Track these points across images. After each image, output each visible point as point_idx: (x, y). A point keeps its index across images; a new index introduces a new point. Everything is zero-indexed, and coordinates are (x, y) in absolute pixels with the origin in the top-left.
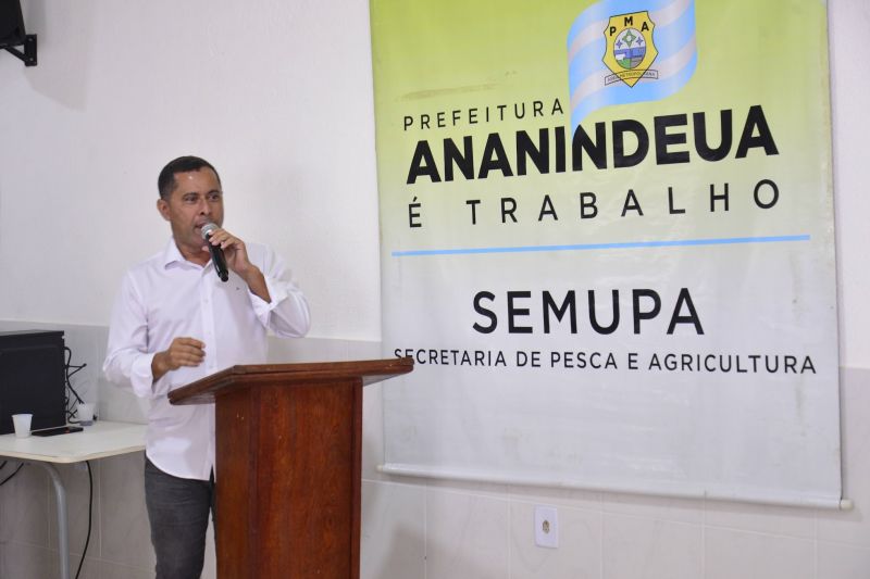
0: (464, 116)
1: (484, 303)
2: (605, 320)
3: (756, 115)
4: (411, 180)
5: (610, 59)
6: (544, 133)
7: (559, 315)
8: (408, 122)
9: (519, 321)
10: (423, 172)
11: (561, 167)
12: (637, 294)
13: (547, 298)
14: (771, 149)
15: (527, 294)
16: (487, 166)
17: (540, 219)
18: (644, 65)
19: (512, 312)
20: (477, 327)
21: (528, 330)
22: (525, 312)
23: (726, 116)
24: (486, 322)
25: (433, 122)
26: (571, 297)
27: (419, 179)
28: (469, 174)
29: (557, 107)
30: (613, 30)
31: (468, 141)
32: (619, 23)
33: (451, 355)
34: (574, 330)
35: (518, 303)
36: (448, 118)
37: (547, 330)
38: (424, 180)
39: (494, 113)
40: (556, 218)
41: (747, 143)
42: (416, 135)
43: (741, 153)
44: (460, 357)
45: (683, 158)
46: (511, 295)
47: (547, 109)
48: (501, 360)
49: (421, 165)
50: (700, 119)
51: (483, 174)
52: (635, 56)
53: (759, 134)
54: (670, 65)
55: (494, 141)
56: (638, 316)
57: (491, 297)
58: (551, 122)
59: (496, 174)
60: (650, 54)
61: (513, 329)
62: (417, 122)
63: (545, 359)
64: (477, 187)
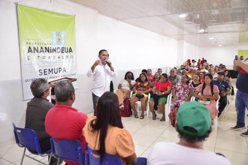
0: (37, 43)
1: (40, 71)
2: (56, 72)
3: (70, 48)
4: (28, 52)
5: (57, 39)
6: (49, 48)
7: (51, 72)
8: (27, 43)
9: (45, 73)
10: (30, 51)
11: (51, 52)
12: (59, 68)
13: (49, 70)
14: (72, 52)
15: (47, 69)
16: (41, 51)
17: (48, 59)
18: (60, 41)
19: (45, 72)
21: (47, 74)
22: (46, 72)
23: (67, 48)
24: (41, 74)
25: (31, 44)
26: (52, 69)
28: (38, 52)
29: (50, 44)
30: (57, 36)
31: (38, 47)
32: (57, 35)
34: (53, 74)
35: (45, 71)
36: (34, 43)
37: (49, 74)
38: (30, 53)
39: (41, 44)
40: (50, 59)
41: (70, 51)
42: (29, 45)
43: (69, 52)
45: (63, 52)
46: (44, 70)
50: (65, 48)
52: (59, 40)
53: (70, 50)
54: (63, 41)
55: (42, 48)
56: (59, 71)
58: (49, 46)
59: (42, 53)
60: (61, 40)
61: (45, 74)
62: (29, 43)
63: (49, 78)
64: (39, 54)
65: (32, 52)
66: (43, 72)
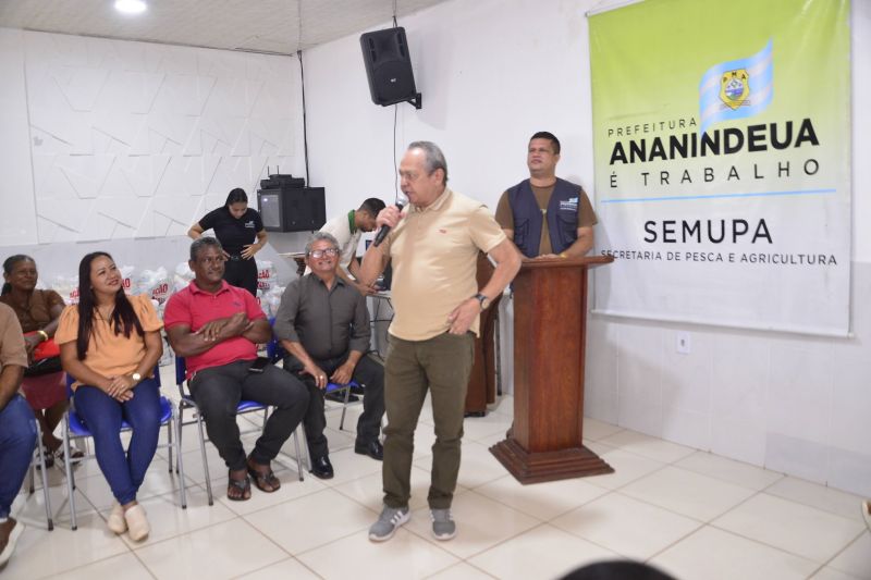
0: (641, 128)
1: (650, 227)
2: (717, 236)
3: (807, 124)
4: (612, 163)
5: (723, 96)
6: (685, 137)
7: (691, 233)
8: (610, 132)
9: (669, 236)
10: (618, 158)
11: (694, 154)
12: (735, 222)
13: (685, 224)
14: (815, 142)
15: (674, 222)
16: (654, 154)
17: (682, 182)
18: (742, 98)
19: (665, 232)
20: (646, 240)
21: (674, 241)
22: (673, 232)
23: (789, 125)
24: (651, 237)
25: (624, 132)
26: (698, 224)
27: (616, 162)
28: (643, 159)
29: (693, 122)
30: (725, 79)
31: (643, 142)
32: (729, 75)
33: (631, 254)
34: (699, 241)
35: (669, 227)
36: (632, 129)
37: (684, 241)
38: (619, 163)
39: (658, 126)
40: (691, 182)
41: (801, 138)
42: (615, 139)
43: (798, 145)
44: (636, 254)
45: (764, 148)
46: (665, 223)
47: (687, 123)
48: (659, 257)
49: (618, 155)
50: (774, 127)
51: (651, 159)
52: (737, 93)
53: (808, 134)
54: (757, 97)
55: (658, 142)
56: (735, 234)
57: (654, 223)
58: (689, 131)
59: (658, 159)
60: (746, 93)
61: (665, 241)
62: (615, 132)
63: (683, 256)
64: (647, 166)
65: (625, 162)
66: (659, 229)
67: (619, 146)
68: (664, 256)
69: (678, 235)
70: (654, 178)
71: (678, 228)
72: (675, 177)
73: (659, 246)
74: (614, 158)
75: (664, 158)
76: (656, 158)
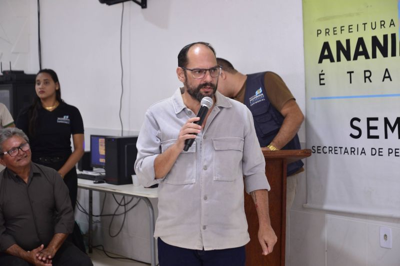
0: (346, 28)
1: (355, 123)
4: (320, 61)
6: (385, 37)
7: (393, 129)
8: (319, 32)
9: (373, 132)
10: (326, 57)
11: (394, 54)
13: (386, 121)
15: (376, 119)
16: (357, 54)
17: (383, 81)
19: (369, 128)
20: (352, 135)
21: (377, 137)
22: (376, 128)
24: (356, 133)
25: (331, 32)
26: (398, 121)
27: (324, 61)
28: (348, 58)
29: (392, 23)
31: (348, 41)
33: (339, 149)
35: (372, 123)
36: (338, 30)
37: (386, 137)
38: (326, 61)
39: (361, 27)
40: (391, 80)
42: (323, 39)
44: (343, 150)
46: (369, 119)
47: (387, 24)
48: (363, 152)
49: (325, 54)
51: (355, 58)
55: (361, 41)
57: (359, 120)
58: (389, 32)
59: (361, 58)
61: (369, 137)
62: (323, 32)
63: (385, 152)
64: (352, 65)
65: (332, 60)
66: (363, 125)
67: (326, 46)
68: (368, 152)
69: (380, 132)
70: (358, 76)
71: (380, 124)
72: (377, 76)
73: (364, 142)
74: (322, 57)
75: (367, 57)
76: (359, 57)
